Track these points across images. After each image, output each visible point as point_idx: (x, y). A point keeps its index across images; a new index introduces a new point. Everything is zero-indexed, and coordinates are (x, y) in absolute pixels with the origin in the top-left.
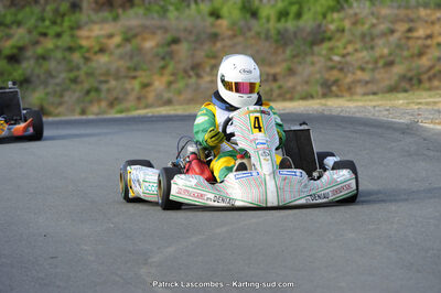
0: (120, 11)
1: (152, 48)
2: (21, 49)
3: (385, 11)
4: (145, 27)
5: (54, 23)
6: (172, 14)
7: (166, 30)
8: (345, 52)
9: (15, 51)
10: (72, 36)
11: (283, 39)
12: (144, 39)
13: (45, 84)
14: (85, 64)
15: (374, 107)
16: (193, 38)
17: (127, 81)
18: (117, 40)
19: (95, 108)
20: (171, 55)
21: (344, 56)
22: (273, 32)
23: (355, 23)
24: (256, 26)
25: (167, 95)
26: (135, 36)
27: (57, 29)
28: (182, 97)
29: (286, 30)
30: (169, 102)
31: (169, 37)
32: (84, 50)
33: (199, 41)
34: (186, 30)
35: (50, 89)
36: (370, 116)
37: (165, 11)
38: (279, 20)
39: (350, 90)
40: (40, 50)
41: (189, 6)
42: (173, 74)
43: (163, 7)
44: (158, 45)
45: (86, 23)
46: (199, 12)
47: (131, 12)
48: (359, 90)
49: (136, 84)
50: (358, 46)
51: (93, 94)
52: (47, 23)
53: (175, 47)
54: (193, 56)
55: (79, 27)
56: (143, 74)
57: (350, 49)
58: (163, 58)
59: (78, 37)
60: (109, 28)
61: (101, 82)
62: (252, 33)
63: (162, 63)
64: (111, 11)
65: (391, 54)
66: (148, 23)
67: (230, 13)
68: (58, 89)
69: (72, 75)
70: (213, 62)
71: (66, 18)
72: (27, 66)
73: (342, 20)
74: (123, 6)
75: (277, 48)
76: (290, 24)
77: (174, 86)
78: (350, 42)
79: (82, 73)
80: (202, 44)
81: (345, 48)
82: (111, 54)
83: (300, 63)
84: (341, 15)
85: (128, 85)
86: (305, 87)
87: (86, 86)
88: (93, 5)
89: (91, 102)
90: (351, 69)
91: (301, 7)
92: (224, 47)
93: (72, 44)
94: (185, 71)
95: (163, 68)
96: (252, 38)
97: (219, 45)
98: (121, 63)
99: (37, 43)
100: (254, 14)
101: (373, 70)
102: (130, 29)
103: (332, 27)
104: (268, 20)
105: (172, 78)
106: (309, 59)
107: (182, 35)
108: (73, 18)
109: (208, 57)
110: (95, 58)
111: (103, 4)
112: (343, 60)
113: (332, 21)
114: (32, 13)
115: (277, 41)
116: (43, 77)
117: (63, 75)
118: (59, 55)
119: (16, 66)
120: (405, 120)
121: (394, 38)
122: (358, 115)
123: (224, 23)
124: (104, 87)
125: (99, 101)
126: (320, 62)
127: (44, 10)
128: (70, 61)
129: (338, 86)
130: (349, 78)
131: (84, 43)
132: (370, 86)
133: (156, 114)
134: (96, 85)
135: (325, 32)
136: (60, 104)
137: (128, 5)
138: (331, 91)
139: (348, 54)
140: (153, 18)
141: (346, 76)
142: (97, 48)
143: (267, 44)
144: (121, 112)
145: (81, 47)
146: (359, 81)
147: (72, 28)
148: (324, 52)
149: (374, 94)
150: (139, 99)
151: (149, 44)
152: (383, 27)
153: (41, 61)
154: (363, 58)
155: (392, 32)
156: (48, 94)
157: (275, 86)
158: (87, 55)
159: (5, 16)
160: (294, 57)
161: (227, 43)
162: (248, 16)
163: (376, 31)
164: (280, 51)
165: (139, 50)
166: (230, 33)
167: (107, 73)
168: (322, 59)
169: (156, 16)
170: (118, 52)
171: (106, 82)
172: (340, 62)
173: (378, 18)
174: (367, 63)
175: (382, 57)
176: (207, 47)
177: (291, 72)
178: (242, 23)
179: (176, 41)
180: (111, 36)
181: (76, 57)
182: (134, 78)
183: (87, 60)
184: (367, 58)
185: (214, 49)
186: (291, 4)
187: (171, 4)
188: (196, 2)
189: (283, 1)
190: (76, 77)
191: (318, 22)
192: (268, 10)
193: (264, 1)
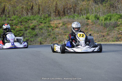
0: (62, 17)
1: (70, 27)
2: (35, 26)
5: (44, 20)
6: (76, 18)
9: (33, 27)
10: (49, 23)
11: (106, 26)
12: (68, 25)
13: (42, 36)
14: (52, 31)
17: (64, 36)
18: (61, 25)
22: (103, 24)
24: (99, 22)
26: (66, 24)
27: (45, 21)
33: (83, 25)
35: (43, 37)
38: (105, 20)
40: (40, 27)
41: (80, 16)
43: (73, 16)
45: (53, 20)
46: (83, 18)
47: (65, 17)
51: (54, 39)
52: (42, 19)
55: (51, 21)
56: (68, 34)
59: (51, 24)
60: (59, 21)
61: (57, 36)
62: (98, 24)
64: (59, 17)
66: (70, 20)
67: (92, 18)
68: (45, 37)
69: (49, 34)
70: (87, 31)
71: (47, 18)
72: (37, 31)
75: (104, 28)
76: (108, 22)
82: (60, 28)
83: (111, 32)
85: (64, 37)
86: (112, 39)
87: (53, 37)
88: (54, 15)
91: (111, 17)
92: (90, 27)
93: (49, 25)
97: (89, 27)
98: (62, 31)
99: (40, 25)
100: (98, 19)
102: (65, 22)
103: (119, 23)
104: (102, 20)
106: (113, 31)
108: (49, 18)
109: (85, 30)
110: (55, 29)
113: (119, 21)
114: (38, 17)
115: (104, 26)
116: (41, 34)
117: (46, 34)
118: (45, 28)
119: (34, 31)
123: (90, 21)
125: (56, 41)
126: (116, 32)
127: (41, 16)
128: (48, 30)
129: (121, 39)
131: (52, 25)
134: (55, 36)
135: (117, 24)
136: (46, 41)
137: (64, 15)
138: (119, 40)
142: (56, 27)
143: (102, 27)
145: (51, 26)
147: (49, 21)
148: (117, 29)
153: (40, 30)
156: (42, 39)
157: (104, 38)
158: (53, 28)
159: (31, 17)
160: (109, 31)
162: (97, 19)
164: (105, 29)
165: (67, 27)
166: (92, 24)
167: (58, 33)
169: (71, 18)
172: (121, 32)
176: (85, 27)
177: (108, 35)
178: (95, 21)
181: (50, 29)
182: (66, 35)
183: (53, 30)
185: (87, 28)
186: (108, 16)
187: (76, 15)
188: (82, 15)
189: (106, 15)
190: (50, 34)
191: (115, 21)
192: (102, 18)
193: (101, 15)
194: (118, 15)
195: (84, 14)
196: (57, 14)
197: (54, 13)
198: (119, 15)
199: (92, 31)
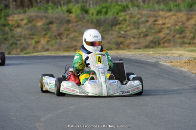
0: (27, 9)
1: (41, 26)
3: (144, 12)
4: (37, 16)
6: (50, 11)
7: (47, 18)
8: (126, 30)
10: (5, 19)
11: (99, 23)
12: (37, 22)
14: (11, 32)
15: (140, 54)
16: (59, 22)
17: (29, 40)
18: (25, 22)
19: (14, 52)
20: (49, 29)
21: (126, 31)
22: (95, 20)
23: (131, 17)
24: (87, 17)
25: (47, 47)
26: (33, 20)
28: (54, 48)
29: (100, 19)
30: (47, 50)
31: (48, 21)
32: (10, 26)
33: (61, 23)
34: (56, 18)
36: (137, 58)
37: (47, 9)
38: (97, 15)
39: (128, 47)
41: (57, 7)
42: (50, 38)
44: (43, 25)
45: (12, 14)
46: (62, 10)
47: (32, 9)
48: (132, 47)
49: (33, 41)
50: (132, 27)
51: (14, 45)
53: (51, 26)
54: (59, 30)
55: (8, 15)
56: (36, 37)
57: (129, 28)
58: (46, 30)
59: (8, 20)
60: (22, 16)
61: (17, 40)
62: (85, 20)
63: (45, 33)
64: (23, 9)
65: (146, 31)
66: (39, 14)
67: (76, 11)
69: (5, 37)
70: (68, 32)
71: (3, 11)
73: (125, 15)
74: (28, 7)
75: (96, 27)
76: (102, 17)
77: (50, 43)
78: (129, 25)
79: (9, 36)
80: (63, 24)
81: (126, 28)
82: (22, 28)
83: (106, 34)
84: (125, 13)
85: (30, 42)
86: (108, 45)
87: (11, 42)
88: (15, 6)
89: (13, 49)
90: (129, 37)
91: (107, 9)
92: (73, 26)
93: (5, 23)
94: (55, 36)
95: (45, 35)
96: (86, 22)
97: (70, 25)
98: (26, 32)
100: (87, 12)
101: (139, 38)
102: (31, 17)
103: (121, 19)
104: (93, 14)
105: (49, 39)
106: (110, 32)
107: (54, 20)
108: (6, 11)
109: (65, 30)
110: (15, 29)
111: (19, 6)
112: (125, 33)
113: (121, 16)
115: (96, 24)
117: (1, 37)
120: (153, 61)
121: (148, 24)
122: (133, 58)
123: (73, 15)
124: (19, 42)
125: (16, 48)
126: (115, 34)
128: (4, 31)
129: (123, 45)
130: (128, 42)
131: (11, 23)
132: (137, 45)
133: (42, 55)
134: (15, 41)
135: (117, 21)
137: (30, 6)
138: (120, 47)
139: (128, 31)
140: (41, 13)
141: (126, 40)
142: (16, 25)
143: (92, 25)
144: (26, 54)
145: (9, 25)
146: (132, 43)
147: (5, 16)
148: (117, 30)
149: (139, 49)
150: (34, 48)
151: (39, 24)
152: (143, 19)
154: (134, 32)
155: (147, 21)
158: (12, 28)
160: (104, 31)
161: (74, 24)
162: (84, 12)
163: (140, 21)
165: (35, 26)
166: (75, 20)
167: (20, 36)
168: (116, 33)
169: (42, 11)
170: (25, 27)
171: (20, 40)
172: (124, 34)
173: (141, 15)
174: (136, 35)
175: (142, 32)
176: (65, 26)
178: (81, 16)
179: (51, 23)
180: (22, 20)
181: (7, 29)
182: (32, 39)
183: (11, 30)
184: (136, 33)
185: (68, 27)
186: (103, 8)
187: (50, 6)
188: (61, 6)
189: (99, 6)
190: (7, 38)
191: (115, 16)
192: (93, 10)
193: (91, 6)
194: (119, 5)
195: (64, 5)
196: (19, 4)
197: (14, 3)
198: (121, 5)
199: (76, 31)
